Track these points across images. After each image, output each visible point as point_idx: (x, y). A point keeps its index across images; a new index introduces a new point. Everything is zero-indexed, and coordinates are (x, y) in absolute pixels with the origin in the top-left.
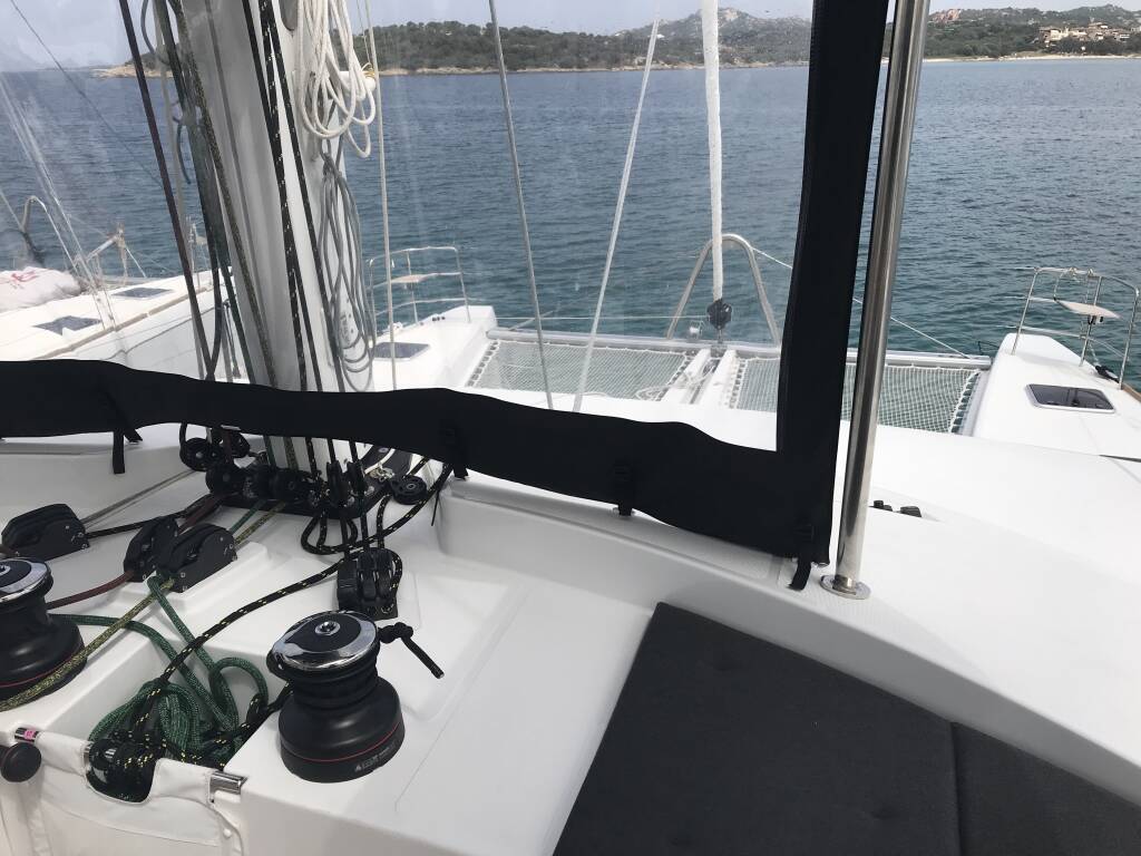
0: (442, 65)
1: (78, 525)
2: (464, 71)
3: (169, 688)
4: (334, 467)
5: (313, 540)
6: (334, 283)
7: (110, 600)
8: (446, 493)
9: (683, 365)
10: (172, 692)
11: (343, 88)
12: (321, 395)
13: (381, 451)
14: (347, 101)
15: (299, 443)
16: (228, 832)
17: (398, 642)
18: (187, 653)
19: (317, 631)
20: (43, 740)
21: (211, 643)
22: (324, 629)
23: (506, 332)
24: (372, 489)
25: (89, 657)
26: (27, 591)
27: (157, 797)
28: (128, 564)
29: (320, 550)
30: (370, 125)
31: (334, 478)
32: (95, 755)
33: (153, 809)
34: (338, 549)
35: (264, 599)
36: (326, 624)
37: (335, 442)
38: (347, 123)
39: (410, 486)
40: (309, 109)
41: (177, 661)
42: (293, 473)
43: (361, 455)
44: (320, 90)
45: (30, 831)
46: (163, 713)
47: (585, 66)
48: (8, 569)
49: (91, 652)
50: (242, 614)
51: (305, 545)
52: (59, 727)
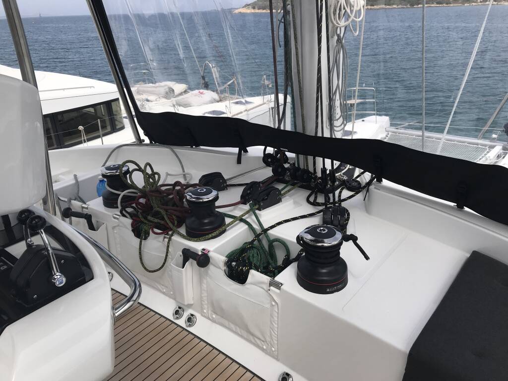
0: (376, 5)
1: (225, 181)
2: (388, 7)
3: (254, 246)
4: (324, 170)
5: (312, 199)
6: (334, 91)
7: (234, 209)
8: (372, 187)
9: (486, 153)
10: (254, 248)
11: (350, 5)
12: (323, 138)
13: (341, 168)
14: (351, 11)
15: (310, 158)
16: (274, 303)
17: (351, 242)
18: (262, 234)
19: (318, 231)
20: (211, 254)
21: (271, 232)
22: (321, 230)
23: (393, 129)
24: (337, 183)
25: (227, 228)
26: (210, 199)
27: (249, 284)
28: (242, 197)
29: (314, 204)
30: (359, 21)
31: (324, 175)
32: (228, 264)
33: (248, 288)
34: (322, 204)
35: (291, 219)
36: (322, 228)
37: (326, 160)
38: (350, 20)
39: (354, 184)
40: (335, 14)
41: (257, 236)
42: (307, 171)
43: (335, 167)
44: (341, 4)
45: (201, 288)
46: (251, 255)
47: (450, 3)
48: (205, 190)
49: (228, 226)
50: (282, 223)
51: (308, 201)
52: (217, 251)
